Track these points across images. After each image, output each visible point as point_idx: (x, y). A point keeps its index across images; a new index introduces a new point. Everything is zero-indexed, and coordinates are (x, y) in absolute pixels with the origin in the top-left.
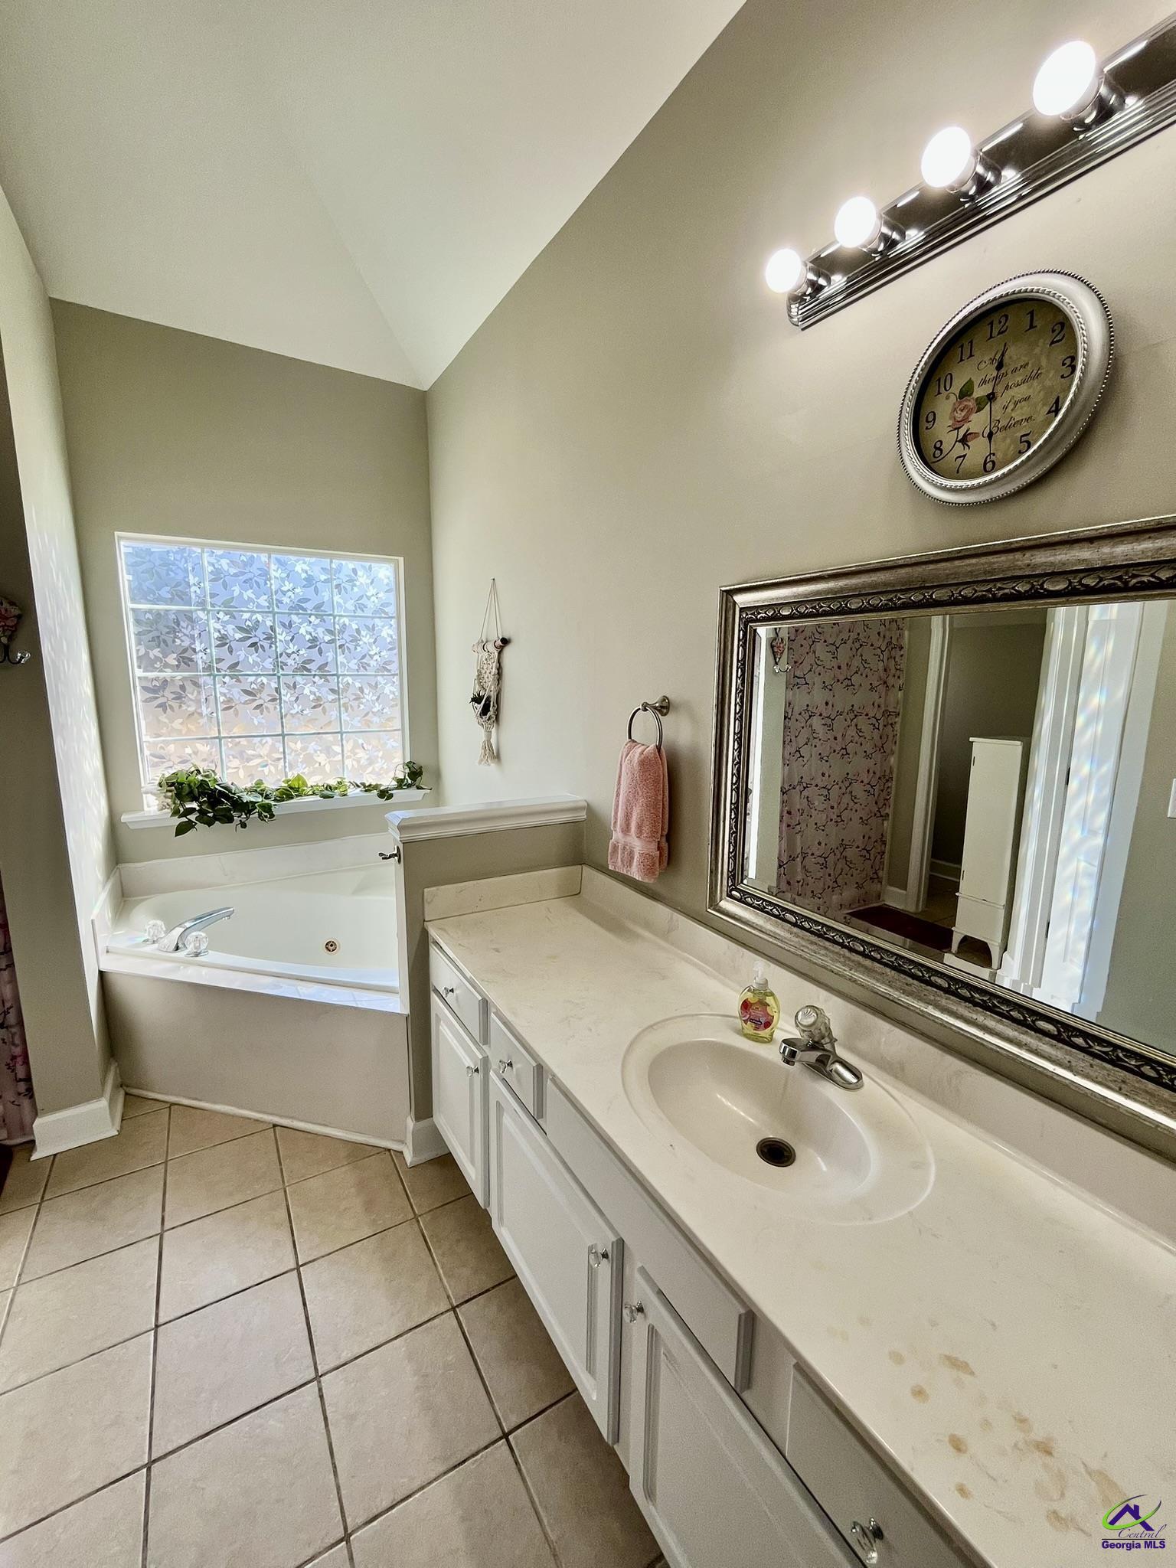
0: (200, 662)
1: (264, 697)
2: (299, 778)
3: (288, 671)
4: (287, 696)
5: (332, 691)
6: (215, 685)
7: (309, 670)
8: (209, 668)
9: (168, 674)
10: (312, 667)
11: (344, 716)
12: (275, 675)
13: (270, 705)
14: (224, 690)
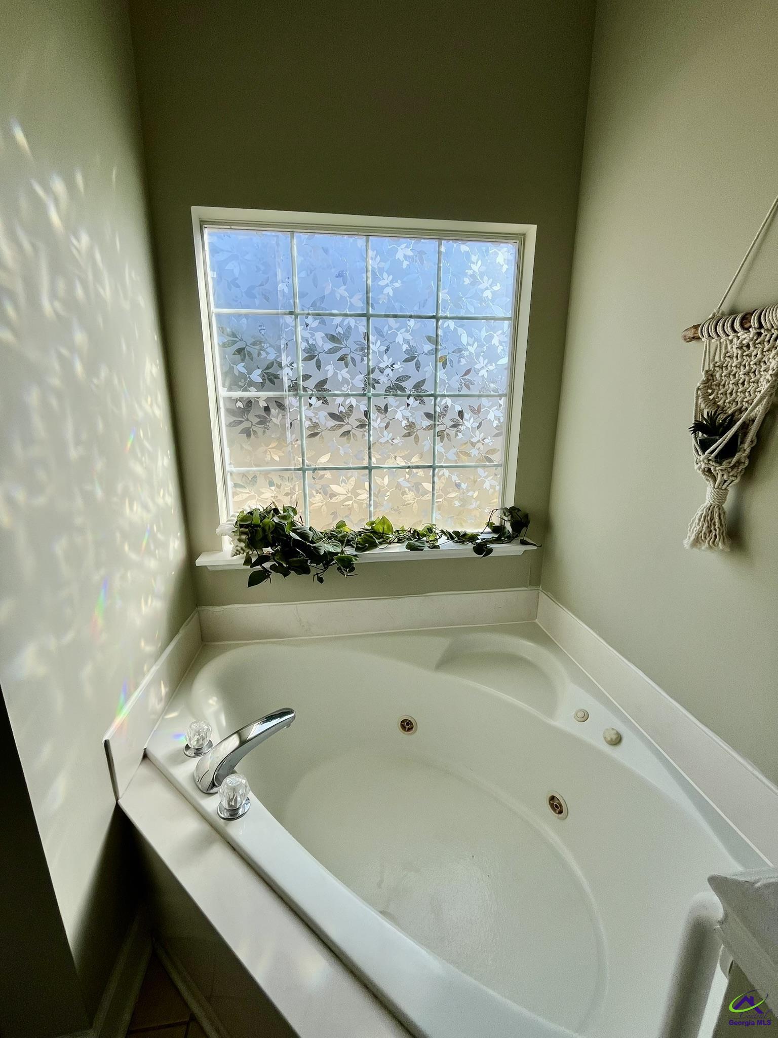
0: (285, 379)
1: (352, 422)
2: (384, 521)
3: (380, 390)
4: (377, 421)
5: (428, 415)
6: (300, 407)
7: (403, 389)
8: (294, 388)
9: (252, 393)
10: (408, 385)
11: (439, 447)
12: (364, 395)
13: (358, 432)
14: (310, 414)
